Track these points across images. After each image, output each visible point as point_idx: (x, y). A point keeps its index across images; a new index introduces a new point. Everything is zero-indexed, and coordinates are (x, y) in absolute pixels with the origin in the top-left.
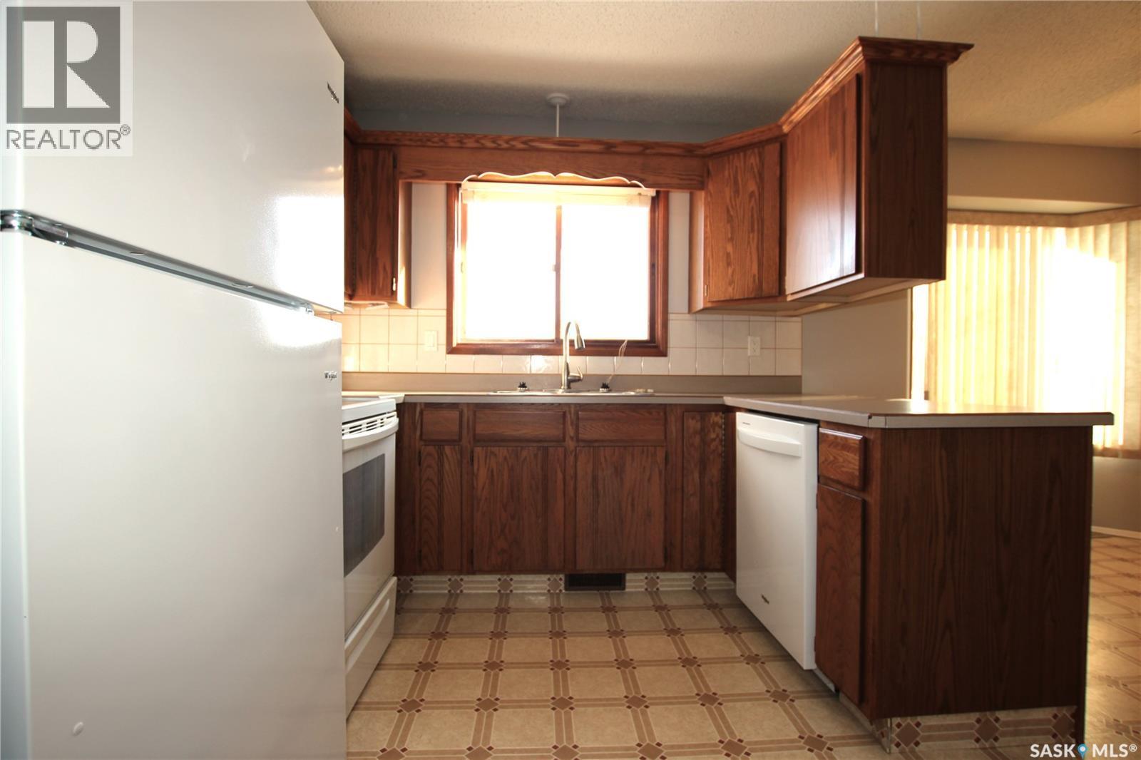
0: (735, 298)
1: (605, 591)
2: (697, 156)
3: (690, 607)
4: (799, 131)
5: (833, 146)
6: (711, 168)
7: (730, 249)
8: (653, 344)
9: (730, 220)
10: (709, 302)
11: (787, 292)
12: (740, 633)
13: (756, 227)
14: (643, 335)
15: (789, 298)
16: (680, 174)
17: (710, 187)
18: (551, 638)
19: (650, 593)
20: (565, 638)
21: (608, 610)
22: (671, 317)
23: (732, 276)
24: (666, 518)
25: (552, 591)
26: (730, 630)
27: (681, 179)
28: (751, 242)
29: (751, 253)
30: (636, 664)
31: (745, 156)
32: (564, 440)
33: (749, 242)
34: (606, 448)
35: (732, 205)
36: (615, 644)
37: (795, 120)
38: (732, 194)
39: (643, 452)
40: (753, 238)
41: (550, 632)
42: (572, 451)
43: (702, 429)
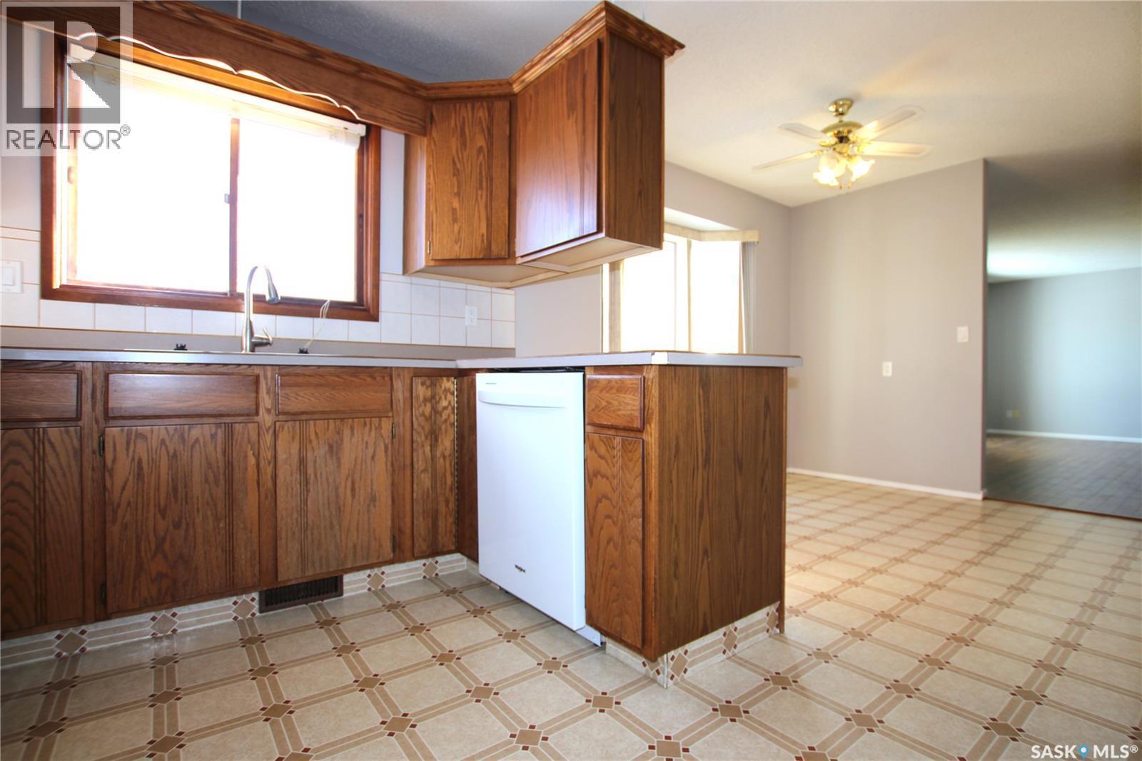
0: (461, 257)
1: (317, 603)
2: (419, 97)
3: (427, 598)
4: (531, 92)
5: (571, 107)
6: (434, 113)
7: (456, 204)
8: (362, 308)
9: (456, 173)
10: (432, 260)
11: (518, 254)
12: (489, 613)
13: (484, 184)
14: (349, 296)
15: (519, 261)
16: (399, 112)
17: (434, 134)
18: (254, 679)
19: (375, 593)
20: (276, 673)
21: (327, 623)
22: (383, 277)
23: (459, 233)
24: (393, 501)
25: (240, 618)
26: (478, 612)
27: (401, 118)
28: (479, 198)
29: (479, 212)
30: (383, 678)
31: (473, 109)
32: (257, 414)
33: (477, 200)
34: (318, 422)
35: (459, 158)
36: (348, 662)
37: (527, 80)
38: (459, 146)
39: (365, 424)
40: (481, 196)
41: (251, 670)
42: (270, 427)
43: (433, 397)
